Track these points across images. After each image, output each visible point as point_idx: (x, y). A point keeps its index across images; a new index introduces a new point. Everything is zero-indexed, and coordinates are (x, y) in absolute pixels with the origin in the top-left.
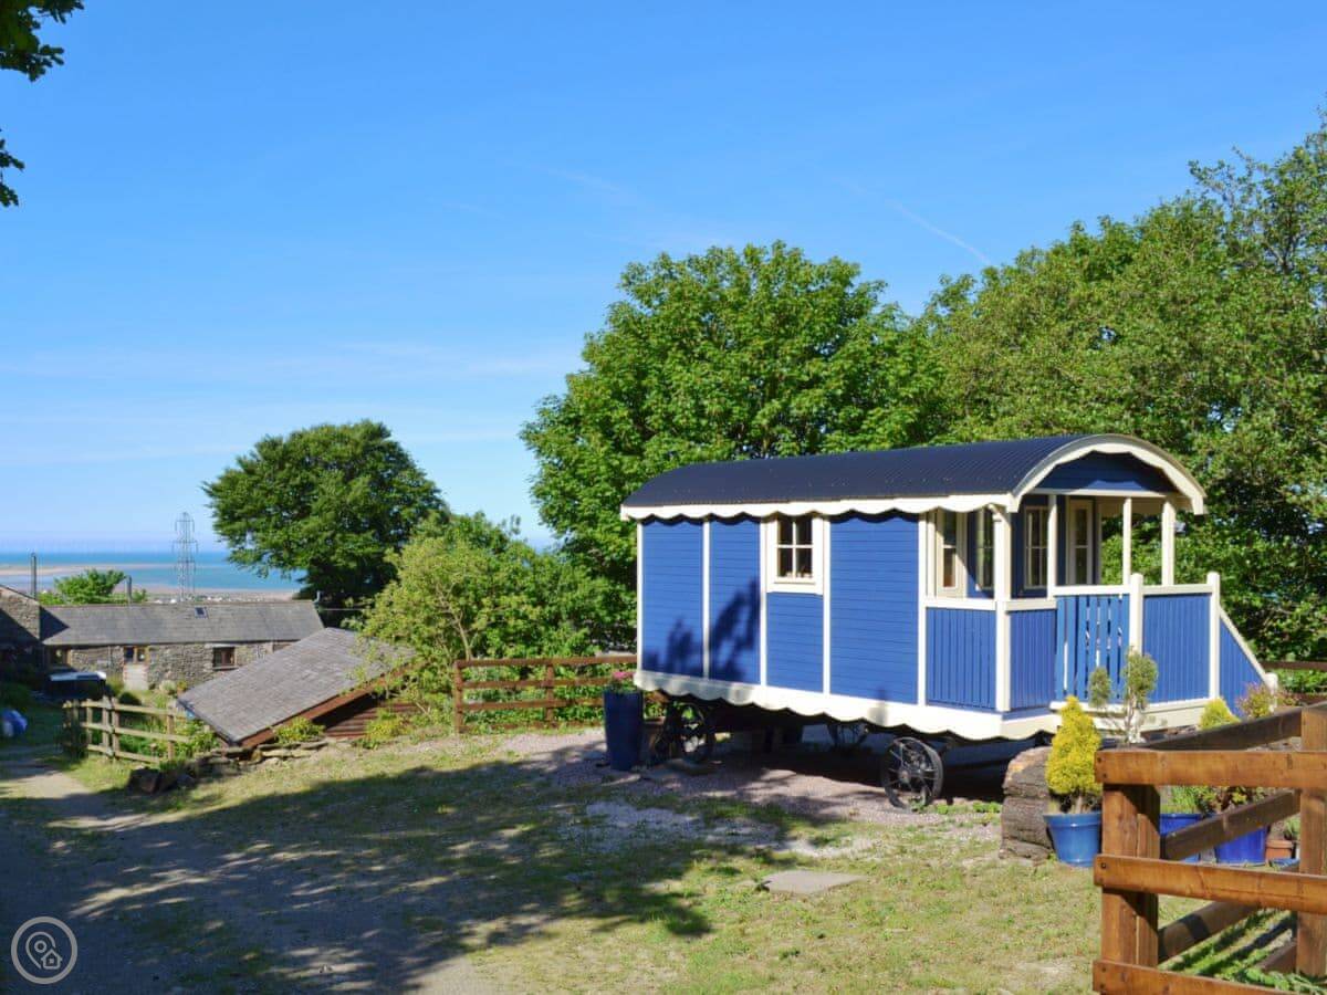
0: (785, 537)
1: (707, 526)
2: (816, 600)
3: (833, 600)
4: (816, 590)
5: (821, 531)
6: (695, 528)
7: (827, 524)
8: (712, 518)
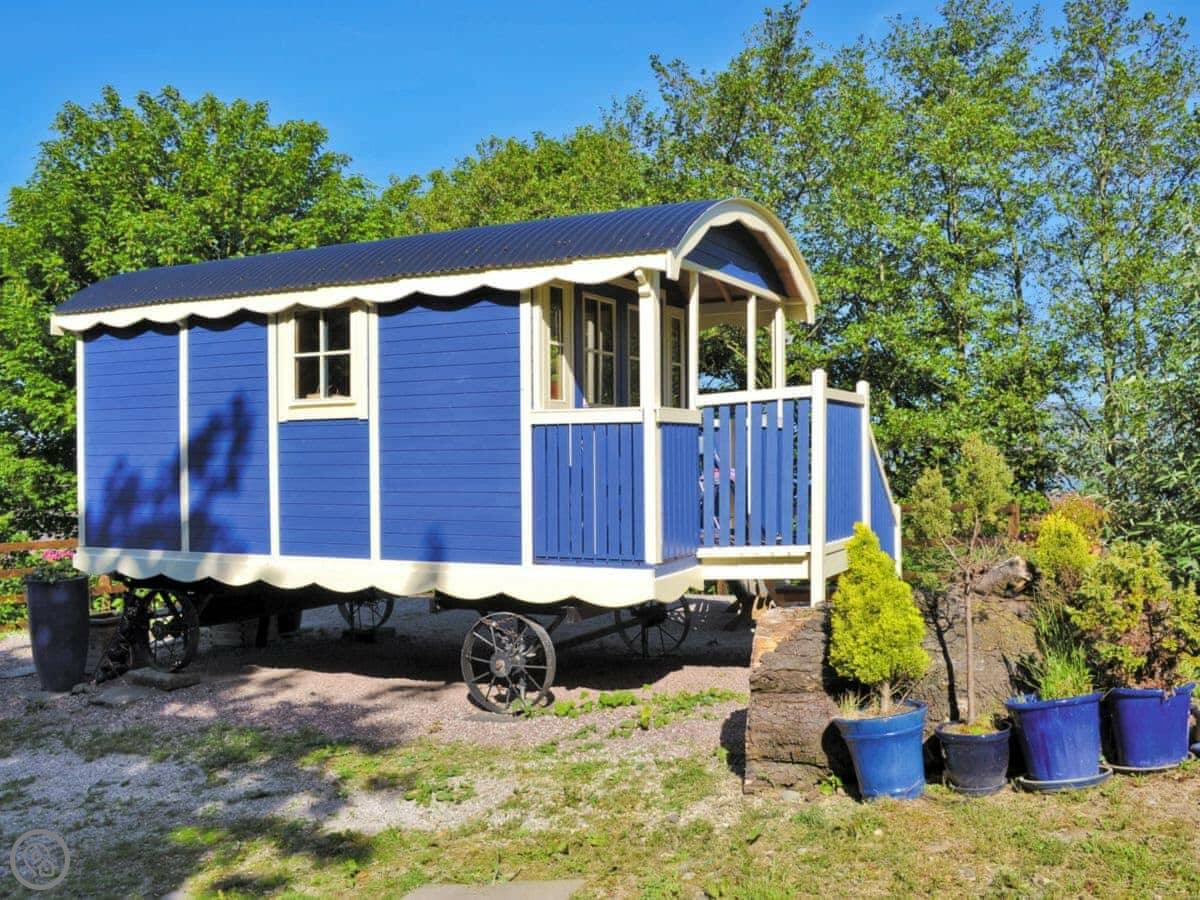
0: (307, 341)
1: (184, 335)
2: (356, 428)
3: (383, 424)
4: (358, 412)
5: (364, 330)
6: (165, 340)
7: (374, 318)
8: (193, 321)
